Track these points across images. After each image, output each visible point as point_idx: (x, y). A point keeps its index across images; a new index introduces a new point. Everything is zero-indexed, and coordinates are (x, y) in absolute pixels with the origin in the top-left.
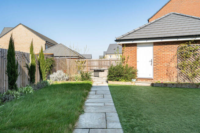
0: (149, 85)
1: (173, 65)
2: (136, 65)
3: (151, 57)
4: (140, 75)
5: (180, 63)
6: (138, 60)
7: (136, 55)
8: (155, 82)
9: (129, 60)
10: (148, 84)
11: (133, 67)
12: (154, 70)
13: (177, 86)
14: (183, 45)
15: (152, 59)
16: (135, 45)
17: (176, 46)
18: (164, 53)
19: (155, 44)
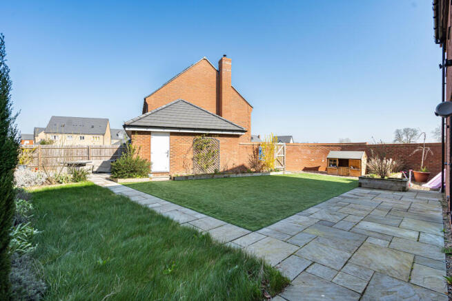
0: (168, 179)
1: (190, 156)
2: (150, 157)
3: (167, 148)
4: (154, 168)
5: (196, 155)
6: (152, 151)
7: (150, 145)
8: (173, 175)
9: (141, 151)
10: (166, 178)
11: (146, 160)
12: (170, 163)
13: (196, 178)
14: (198, 137)
15: (168, 149)
16: (149, 133)
17: (192, 138)
18: (180, 144)
19: (172, 134)
